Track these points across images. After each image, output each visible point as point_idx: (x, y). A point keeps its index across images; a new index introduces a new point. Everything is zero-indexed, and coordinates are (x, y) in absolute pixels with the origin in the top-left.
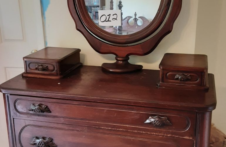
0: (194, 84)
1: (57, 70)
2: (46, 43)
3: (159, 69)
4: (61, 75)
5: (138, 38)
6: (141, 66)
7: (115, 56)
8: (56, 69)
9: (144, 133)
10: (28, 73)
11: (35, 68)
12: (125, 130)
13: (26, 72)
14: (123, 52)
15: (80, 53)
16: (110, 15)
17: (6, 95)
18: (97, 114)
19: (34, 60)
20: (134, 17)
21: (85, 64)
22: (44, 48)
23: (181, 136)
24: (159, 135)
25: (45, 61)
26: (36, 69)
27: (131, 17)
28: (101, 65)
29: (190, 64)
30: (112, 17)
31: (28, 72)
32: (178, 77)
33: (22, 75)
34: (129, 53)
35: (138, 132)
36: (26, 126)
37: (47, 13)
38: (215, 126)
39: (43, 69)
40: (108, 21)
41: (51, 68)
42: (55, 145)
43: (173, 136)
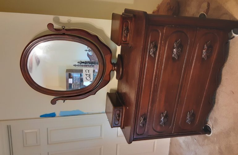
0: (130, 24)
2: (103, 113)
3: (121, 46)
4: (122, 106)
5: (101, 58)
6: (119, 55)
7: (112, 71)
8: (119, 109)
13: (120, 126)
14: (109, 66)
15: (109, 92)
16: (86, 74)
19: (113, 122)
20: (88, 52)
21: (117, 89)
22: (106, 114)
23: (163, 35)
25: (114, 115)
26: (118, 120)
27: (88, 53)
28: (117, 80)
29: (118, 23)
30: (87, 73)
33: (122, 128)
34: (110, 63)
36: (153, 128)
37: (85, 112)
38: (159, 4)
39: (119, 116)
40: (90, 75)
41: (118, 112)
42: (166, 112)
43: (163, 39)
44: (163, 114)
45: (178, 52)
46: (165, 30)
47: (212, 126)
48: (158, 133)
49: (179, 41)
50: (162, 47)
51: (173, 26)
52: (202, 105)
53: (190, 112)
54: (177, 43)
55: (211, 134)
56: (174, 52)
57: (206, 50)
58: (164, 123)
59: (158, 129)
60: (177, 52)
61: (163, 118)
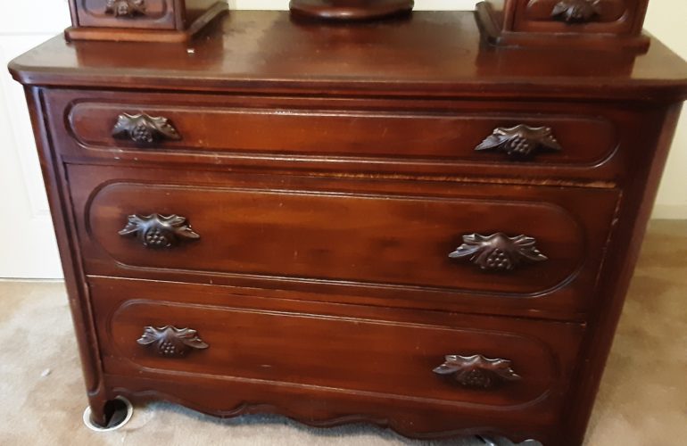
0: (611, 30)
1: (173, 14)
4: (186, 27)
8: (170, 9)
9: (467, 183)
10: (82, 27)
11: (104, 9)
12: (408, 178)
13: (78, 25)
17: (36, 90)
18: (326, 133)
23: (580, 182)
24: (513, 184)
26: (110, 12)
31: (81, 24)
32: (562, 10)
33: (66, 34)
35: (449, 179)
39: (133, 14)
41: (155, 5)
42: (194, 235)
43: (558, 182)
44: (182, 225)
45: (489, 254)
46: (601, 185)
47: (129, 426)
48: (80, 210)
49: (537, 254)
50: (519, 181)
51: (615, 221)
52: (225, 381)
53: (195, 335)
54: (531, 246)
55: (96, 429)
56: (487, 241)
57: (482, 366)
58: (135, 235)
59: (106, 211)
60: (491, 252)
61: (165, 225)
